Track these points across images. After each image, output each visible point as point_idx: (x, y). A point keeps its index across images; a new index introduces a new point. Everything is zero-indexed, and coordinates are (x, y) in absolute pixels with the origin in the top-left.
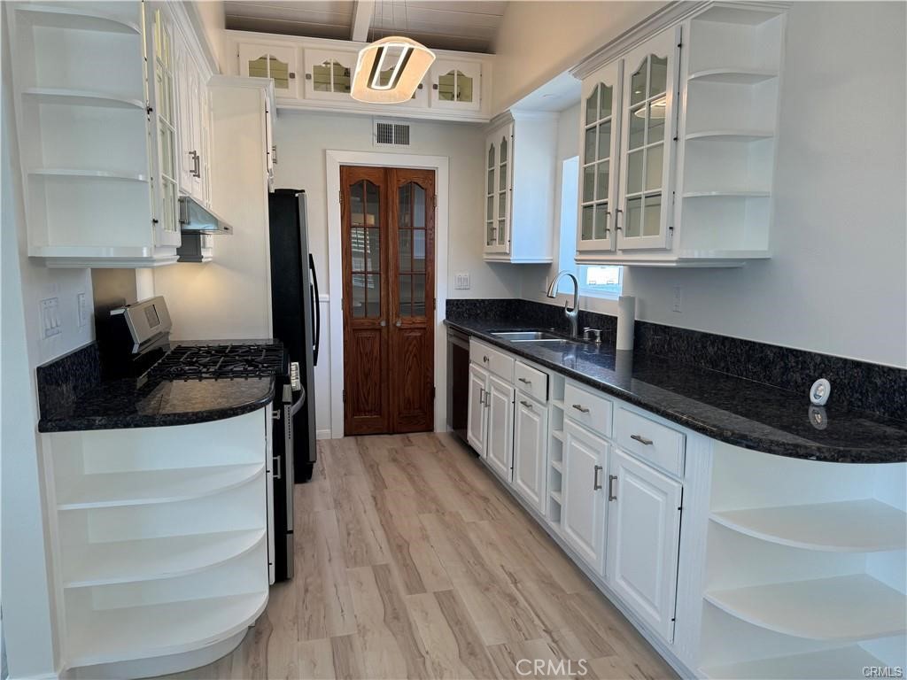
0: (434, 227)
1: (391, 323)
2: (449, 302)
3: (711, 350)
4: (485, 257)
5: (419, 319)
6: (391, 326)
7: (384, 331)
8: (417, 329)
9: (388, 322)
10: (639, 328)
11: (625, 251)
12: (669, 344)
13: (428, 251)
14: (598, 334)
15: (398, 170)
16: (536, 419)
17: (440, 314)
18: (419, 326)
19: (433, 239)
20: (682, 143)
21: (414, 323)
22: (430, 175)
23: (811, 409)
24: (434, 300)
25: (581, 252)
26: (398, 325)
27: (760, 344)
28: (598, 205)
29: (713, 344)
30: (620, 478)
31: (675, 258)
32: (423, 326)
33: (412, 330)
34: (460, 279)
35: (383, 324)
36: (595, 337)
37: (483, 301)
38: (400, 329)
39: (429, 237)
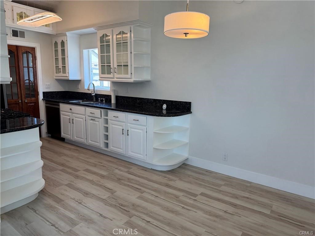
0: (36, 67)
1: (23, 101)
2: (44, 93)
3: (138, 101)
4: (55, 77)
5: (33, 99)
6: (23, 102)
7: (20, 104)
8: (33, 102)
9: (22, 100)
10: (117, 98)
11: (117, 78)
12: (126, 101)
13: (35, 76)
14: (104, 100)
15: (21, 47)
16: (97, 123)
17: (41, 97)
18: (33, 101)
19: (36, 71)
20: (133, 54)
21: (31, 100)
22: (33, 49)
23: (163, 110)
24: (38, 92)
25: (101, 78)
26: (26, 101)
27: (150, 99)
28: (107, 65)
29: (138, 100)
30: (130, 130)
31: (133, 80)
32: (34, 101)
33: (31, 103)
34: (47, 85)
35: (20, 101)
36: (103, 101)
37: (55, 92)
38: (27, 103)
39: (34, 70)
